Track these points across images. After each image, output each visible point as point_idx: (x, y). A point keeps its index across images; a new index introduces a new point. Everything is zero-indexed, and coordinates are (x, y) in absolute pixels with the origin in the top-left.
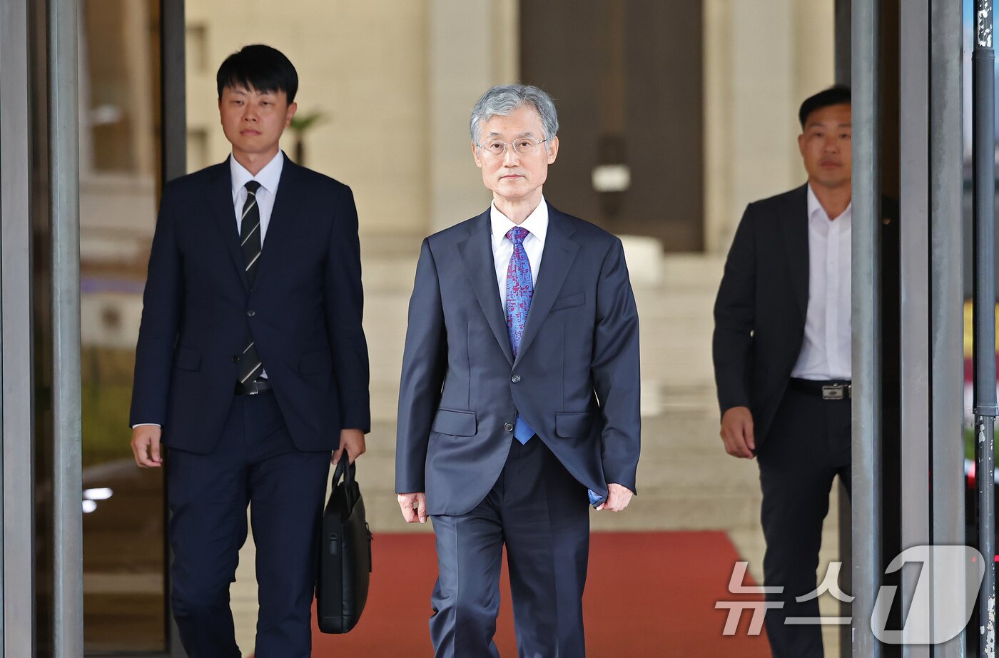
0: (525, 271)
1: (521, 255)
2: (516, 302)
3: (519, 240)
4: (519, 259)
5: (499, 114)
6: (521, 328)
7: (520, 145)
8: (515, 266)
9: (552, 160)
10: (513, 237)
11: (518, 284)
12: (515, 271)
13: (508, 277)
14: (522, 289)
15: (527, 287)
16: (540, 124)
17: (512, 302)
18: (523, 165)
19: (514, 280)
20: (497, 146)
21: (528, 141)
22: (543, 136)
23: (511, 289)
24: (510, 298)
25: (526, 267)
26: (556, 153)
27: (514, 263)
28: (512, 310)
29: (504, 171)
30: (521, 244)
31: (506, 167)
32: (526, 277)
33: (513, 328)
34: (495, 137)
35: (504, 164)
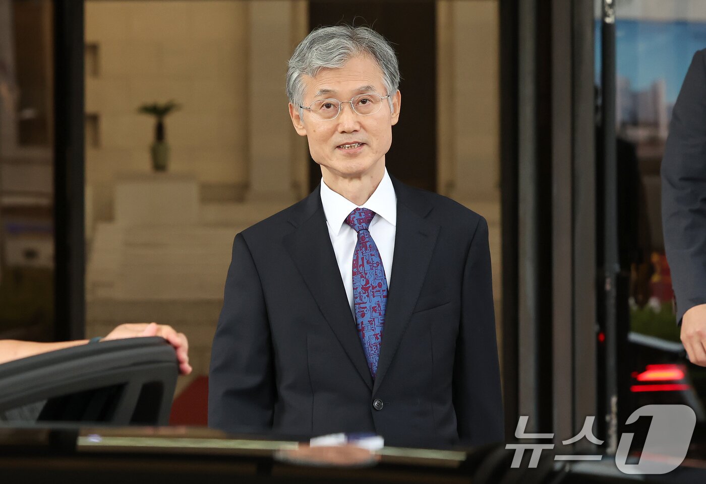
0: (375, 265)
1: (368, 244)
2: (367, 305)
3: (364, 224)
4: (366, 249)
5: (329, 66)
6: (377, 338)
7: (358, 103)
8: (363, 259)
9: (395, 121)
10: (356, 222)
11: (367, 282)
12: (363, 265)
13: (354, 274)
14: (373, 288)
15: (380, 285)
16: (382, 75)
17: (362, 306)
18: (364, 129)
19: (362, 277)
20: (328, 106)
21: (369, 98)
22: (386, 90)
23: (359, 290)
24: (358, 300)
25: (376, 259)
26: (398, 111)
27: (360, 256)
28: (363, 315)
29: (339, 139)
30: (367, 229)
31: (343, 132)
32: (378, 272)
33: (366, 339)
34: (326, 96)
35: (340, 129)
